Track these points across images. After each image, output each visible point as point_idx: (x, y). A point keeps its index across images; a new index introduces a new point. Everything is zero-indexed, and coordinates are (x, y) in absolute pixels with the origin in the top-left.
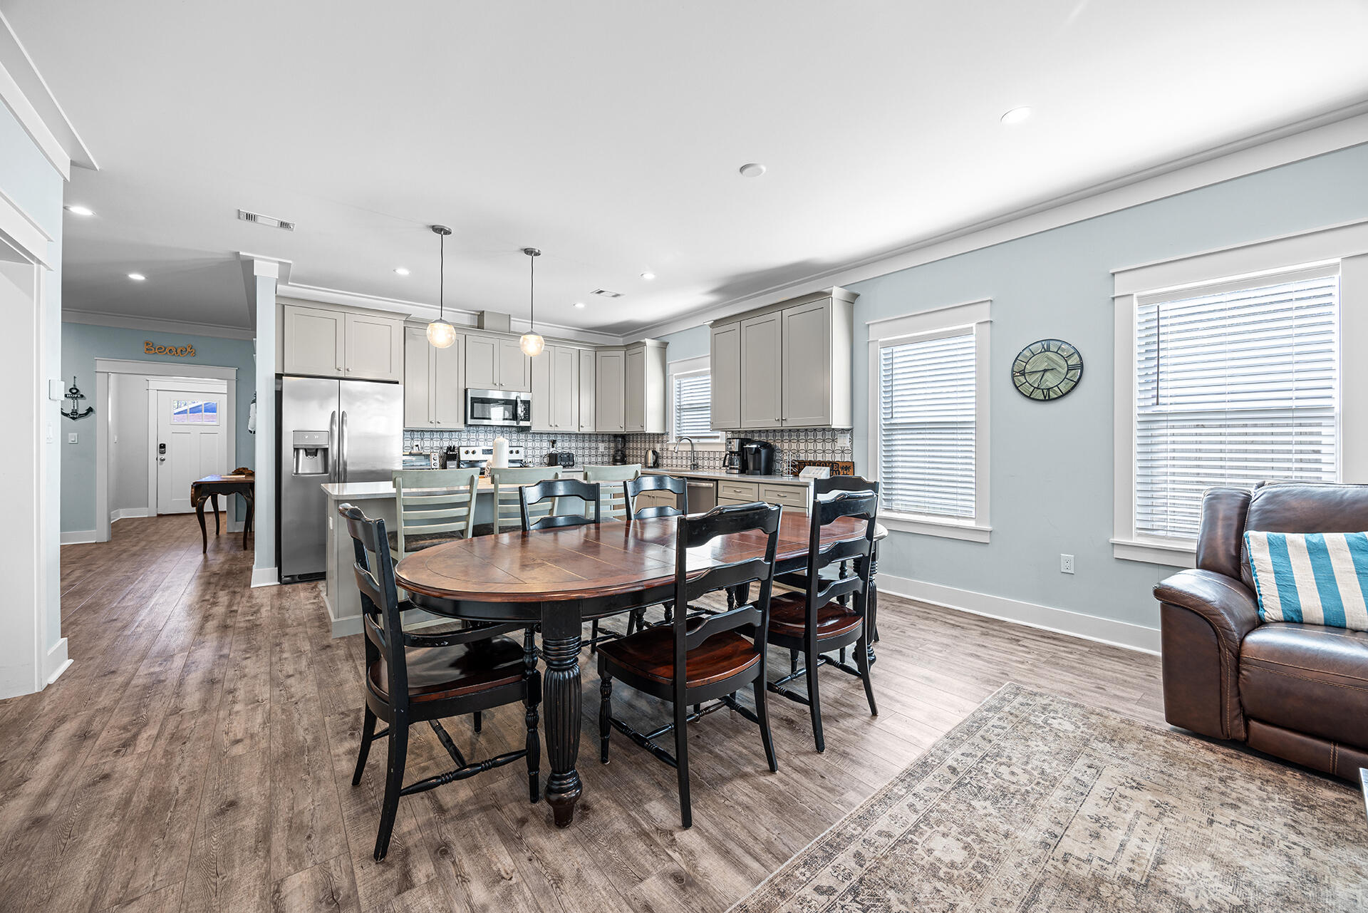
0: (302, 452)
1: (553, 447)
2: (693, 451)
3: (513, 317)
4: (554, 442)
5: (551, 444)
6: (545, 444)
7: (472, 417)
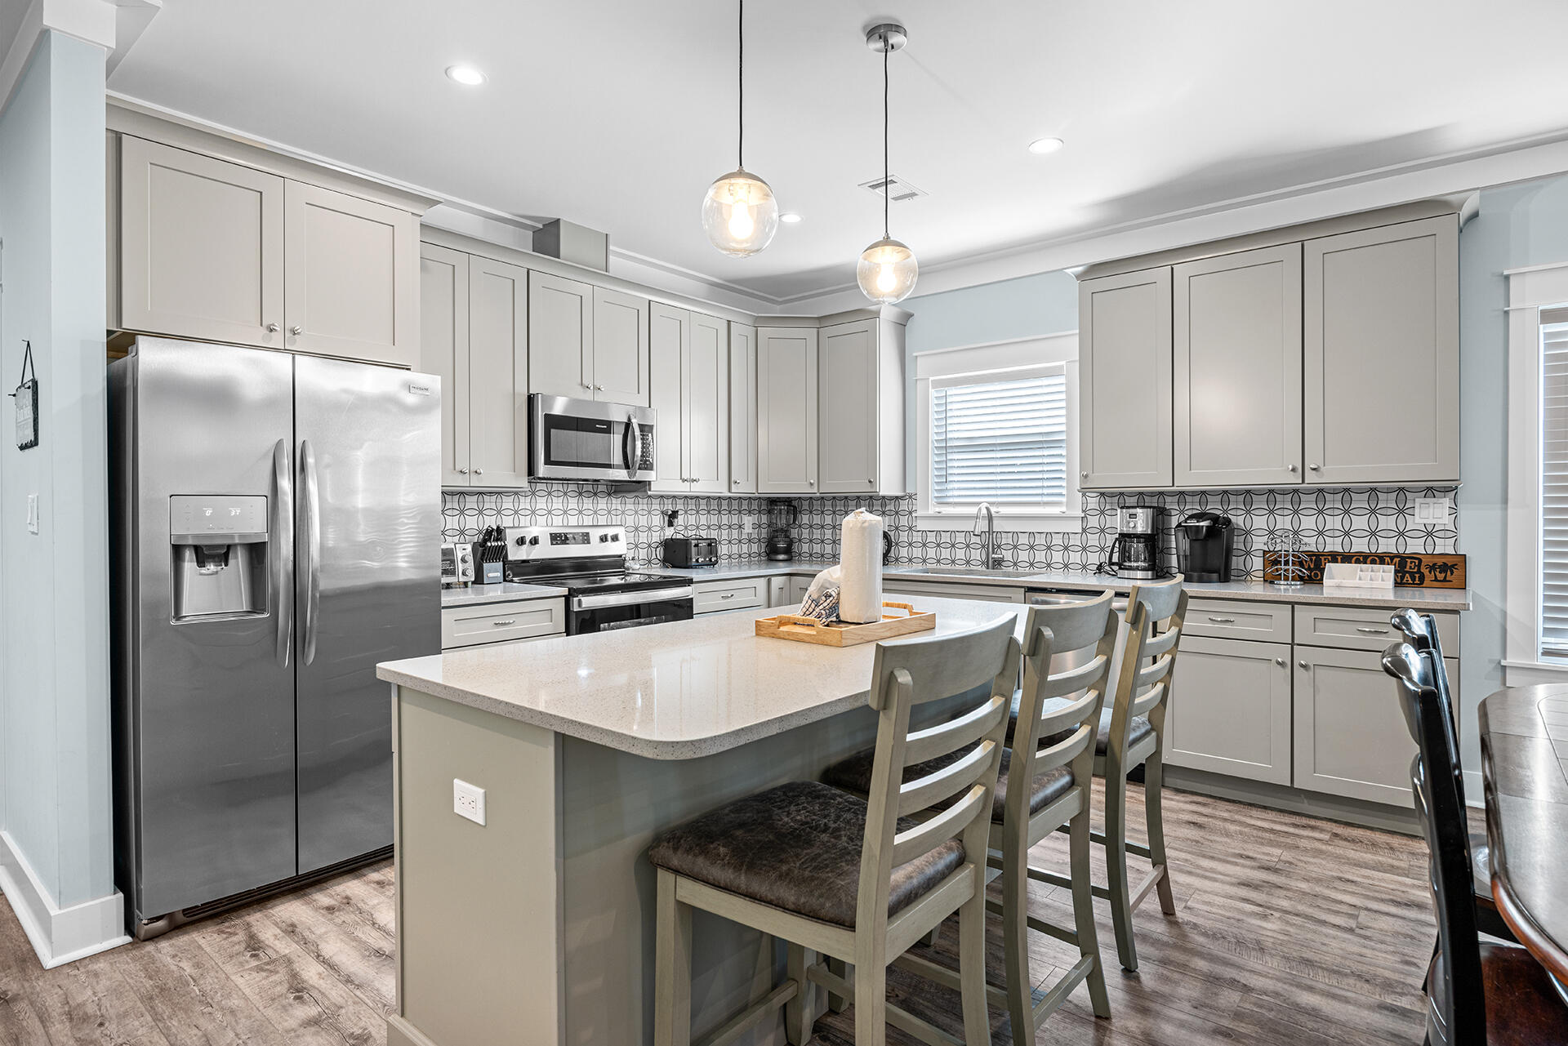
0: (189, 555)
1: (671, 524)
2: (990, 531)
3: (614, 245)
4: (674, 515)
5: (666, 518)
6: (657, 520)
7: (548, 461)
